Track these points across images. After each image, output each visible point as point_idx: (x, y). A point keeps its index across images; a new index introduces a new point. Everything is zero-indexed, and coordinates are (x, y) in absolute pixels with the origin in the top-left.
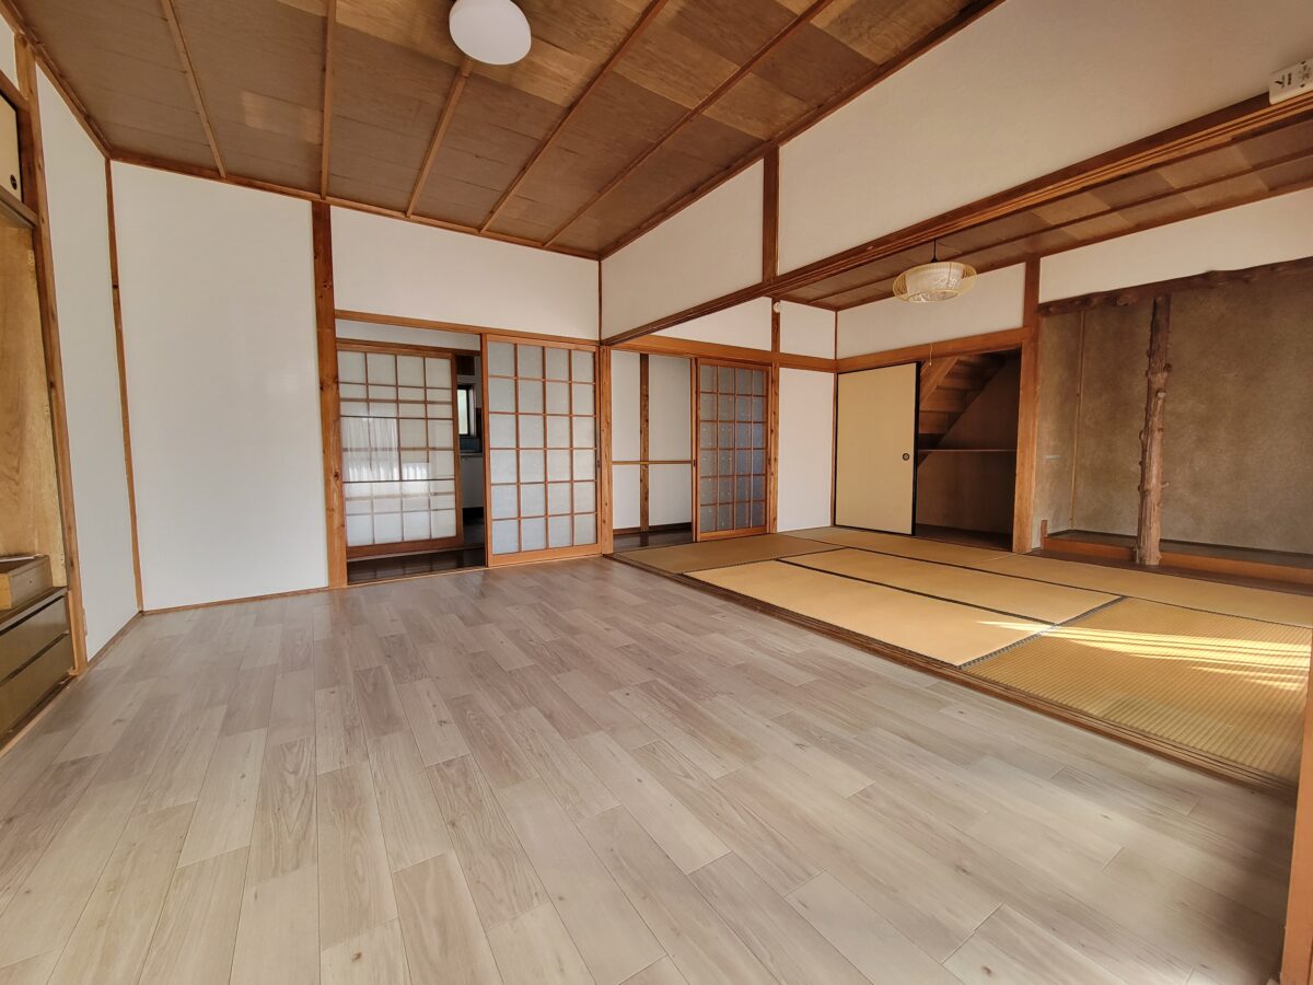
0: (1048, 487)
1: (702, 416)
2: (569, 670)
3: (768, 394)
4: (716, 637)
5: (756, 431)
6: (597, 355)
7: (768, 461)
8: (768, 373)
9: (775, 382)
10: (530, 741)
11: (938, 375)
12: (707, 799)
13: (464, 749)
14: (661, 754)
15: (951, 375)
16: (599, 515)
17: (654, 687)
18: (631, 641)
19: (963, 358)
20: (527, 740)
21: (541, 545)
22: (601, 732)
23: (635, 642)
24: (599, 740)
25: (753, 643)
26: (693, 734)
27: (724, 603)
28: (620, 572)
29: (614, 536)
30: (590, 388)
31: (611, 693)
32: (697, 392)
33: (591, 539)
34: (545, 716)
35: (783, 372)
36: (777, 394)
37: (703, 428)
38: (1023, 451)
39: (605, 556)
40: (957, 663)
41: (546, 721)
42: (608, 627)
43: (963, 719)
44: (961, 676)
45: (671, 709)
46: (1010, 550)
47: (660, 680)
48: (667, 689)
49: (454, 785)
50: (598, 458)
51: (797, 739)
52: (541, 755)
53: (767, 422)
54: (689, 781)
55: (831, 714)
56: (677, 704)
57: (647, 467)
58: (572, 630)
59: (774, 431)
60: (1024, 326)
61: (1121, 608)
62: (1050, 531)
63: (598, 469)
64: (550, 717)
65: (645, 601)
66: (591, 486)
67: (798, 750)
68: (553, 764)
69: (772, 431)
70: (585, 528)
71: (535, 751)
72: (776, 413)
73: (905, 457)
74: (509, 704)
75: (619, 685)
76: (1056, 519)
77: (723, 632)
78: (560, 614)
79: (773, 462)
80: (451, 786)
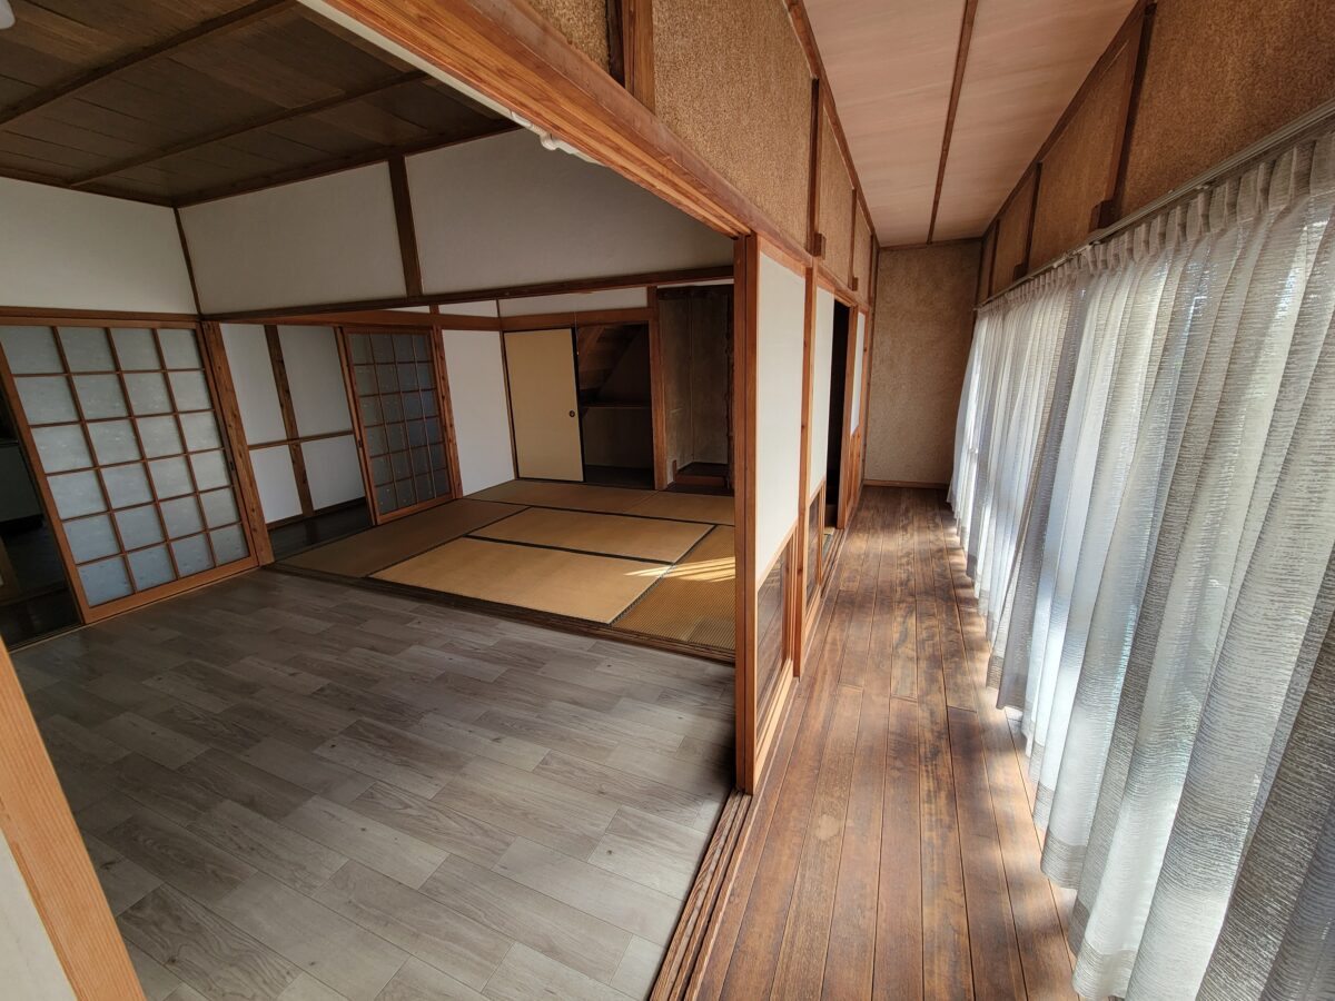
0: (675, 434)
1: (360, 391)
2: (258, 741)
3: (433, 359)
4: (415, 650)
5: (425, 399)
6: (200, 335)
7: (444, 428)
8: (429, 336)
9: (440, 346)
10: (235, 838)
11: (591, 341)
12: (427, 820)
13: (153, 882)
14: (379, 796)
15: (601, 339)
16: (246, 523)
17: (361, 730)
18: (324, 682)
19: (607, 327)
20: (232, 840)
21: (167, 576)
22: (315, 798)
23: (327, 681)
24: (314, 807)
25: (449, 647)
26: (405, 765)
27: (417, 605)
28: (292, 591)
29: (269, 531)
30: (197, 377)
31: (316, 752)
32: (348, 366)
33: (240, 552)
34: (244, 804)
35: (446, 334)
36: (443, 358)
37: (365, 405)
38: (656, 410)
39: (265, 568)
40: (608, 622)
41: (248, 810)
42: (292, 670)
43: (609, 672)
44: (611, 633)
45: (381, 747)
46: (654, 489)
47: (366, 719)
48: (373, 725)
49: (156, 924)
50: (230, 459)
51: (493, 735)
52: (253, 849)
53: (436, 388)
54: (409, 811)
55: (519, 700)
56: (385, 739)
57: (298, 446)
58: (248, 689)
59: (446, 397)
60: (649, 307)
61: (713, 538)
62: (679, 468)
63: (233, 473)
64: (251, 804)
65: (329, 625)
66: (227, 494)
67: (496, 745)
68: (269, 852)
69: (443, 397)
70: (229, 542)
71: (244, 846)
72: (444, 378)
73: (572, 414)
74: (194, 808)
75: (321, 740)
76: (682, 457)
77: (421, 643)
78: (224, 671)
79: (449, 429)
80: (153, 928)
